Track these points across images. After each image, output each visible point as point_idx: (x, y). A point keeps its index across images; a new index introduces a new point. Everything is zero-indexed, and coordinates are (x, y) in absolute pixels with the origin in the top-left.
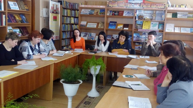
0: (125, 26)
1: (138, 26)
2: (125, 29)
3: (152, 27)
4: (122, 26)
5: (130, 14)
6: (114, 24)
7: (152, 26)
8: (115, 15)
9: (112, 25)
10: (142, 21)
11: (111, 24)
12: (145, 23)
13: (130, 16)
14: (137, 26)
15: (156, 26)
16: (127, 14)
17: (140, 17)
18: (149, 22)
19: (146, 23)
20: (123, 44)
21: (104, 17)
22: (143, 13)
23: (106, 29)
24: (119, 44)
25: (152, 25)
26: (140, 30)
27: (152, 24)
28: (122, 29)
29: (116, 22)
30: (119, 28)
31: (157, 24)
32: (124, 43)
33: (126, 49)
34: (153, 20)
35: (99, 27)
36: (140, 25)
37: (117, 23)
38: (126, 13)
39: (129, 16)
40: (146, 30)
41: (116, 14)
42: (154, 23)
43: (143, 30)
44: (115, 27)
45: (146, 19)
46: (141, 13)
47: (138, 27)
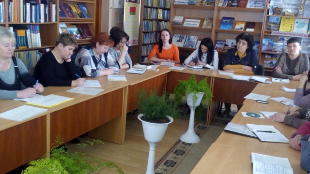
0: (249, 25)
1: (272, 25)
2: (248, 30)
3: (297, 29)
4: (243, 25)
5: (259, 5)
6: (229, 21)
7: (297, 27)
8: (232, 6)
9: (225, 24)
10: (279, 17)
11: (224, 21)
12: (284, 21)
13: (259, 8)
14: (270, 26)
15: (303, 27)
16: (253, 5)
17: (277, 11)
18: (291, 19)
19: (287, 20)
20: (243, 57)
21: (213, 9)
22: (281, 3)
23: (215, 30)
24: (238, 56)
25: (296, 25)
26: (275, 33)
27: (297, 22)
28: (242, 30)
29: (233, 19)
30: (238, 29)
31: (306, 24)
32: (245, 55)
33: (249, 65)
34: (298, 16)
35: (203, 27)
36: (276, 24)
37: (236, 19)
38: (252, 2)
39: (257, 8)
40: (285, 34)
41: (234, 4)
42: (301, 21)
43: (280, 33)
44: (231, 27)
45: (286, 13)
46: (279, 3)
47: (272, 28)
